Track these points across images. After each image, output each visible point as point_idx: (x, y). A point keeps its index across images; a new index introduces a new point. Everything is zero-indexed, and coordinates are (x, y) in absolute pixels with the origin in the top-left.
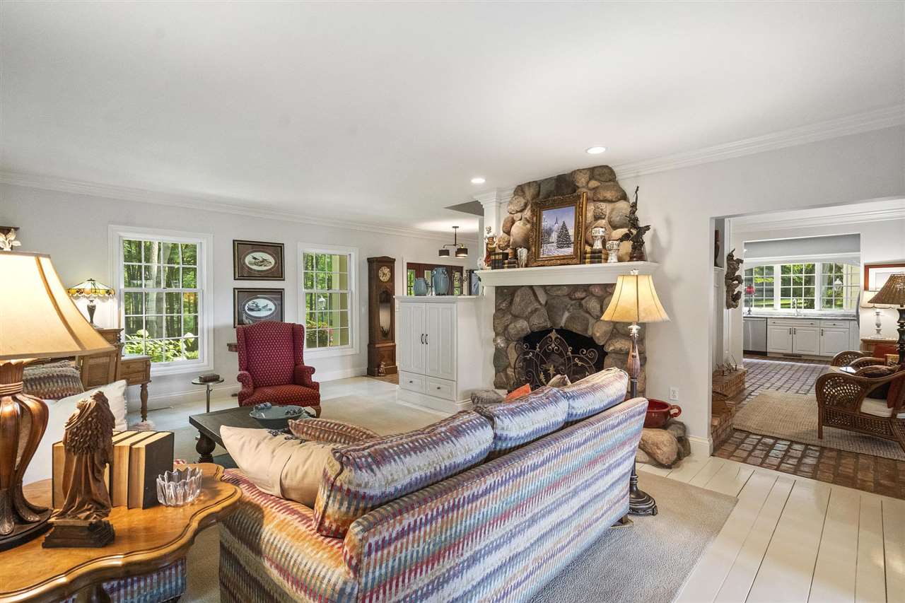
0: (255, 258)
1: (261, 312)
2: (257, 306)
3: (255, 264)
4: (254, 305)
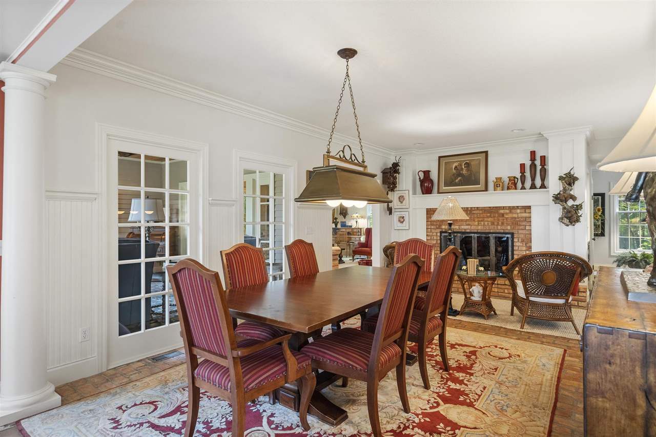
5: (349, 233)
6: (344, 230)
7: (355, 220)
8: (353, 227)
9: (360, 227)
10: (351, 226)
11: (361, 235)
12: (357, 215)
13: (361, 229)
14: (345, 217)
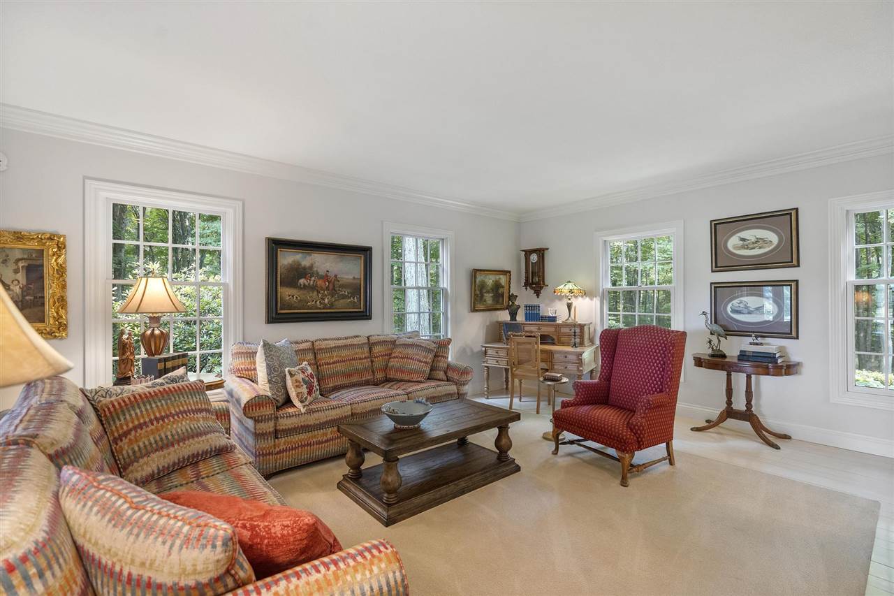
0: (743, 240)
1: (752, 315)
2: (747, 307)
3: (743, 247)
4: (741, 305)
5: (545, 339)
6: (533, 329)
7: (565, 301)
8: (559, 321)
9: (579, 321)
10: (553, 319)
11: (582, 344)
12: (570, 286)
13: (582, 327)
14: (538, 294)
